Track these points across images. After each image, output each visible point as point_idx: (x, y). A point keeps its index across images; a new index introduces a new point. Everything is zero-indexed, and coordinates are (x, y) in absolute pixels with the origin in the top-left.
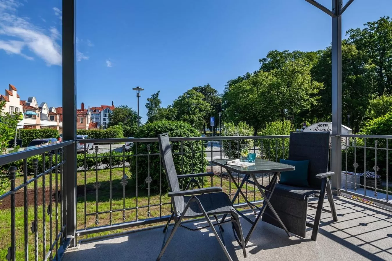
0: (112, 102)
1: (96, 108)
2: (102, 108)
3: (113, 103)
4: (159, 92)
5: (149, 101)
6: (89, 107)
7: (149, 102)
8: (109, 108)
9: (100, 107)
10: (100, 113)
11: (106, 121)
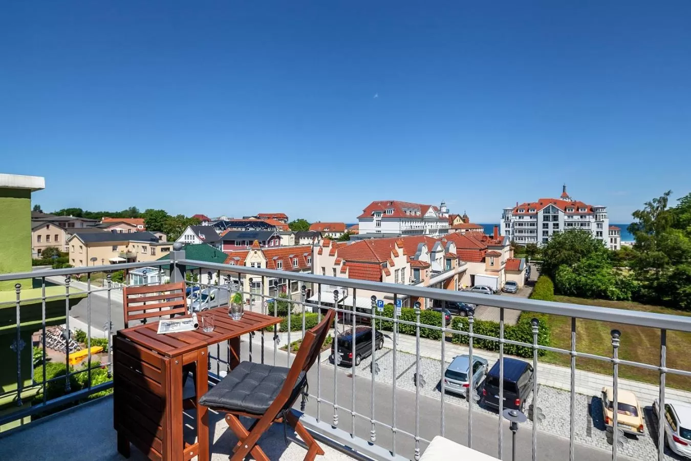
0: (564, 187)
1: (529, 205)
2: (541, 204)
3: (566, 188)
4: (668, 194)
5: (638, 216)
6: (517, 203)
7: (637, 220)
8: (555, 203)
9: (537, 202)
10: (537, 213)
11: (547, 228)
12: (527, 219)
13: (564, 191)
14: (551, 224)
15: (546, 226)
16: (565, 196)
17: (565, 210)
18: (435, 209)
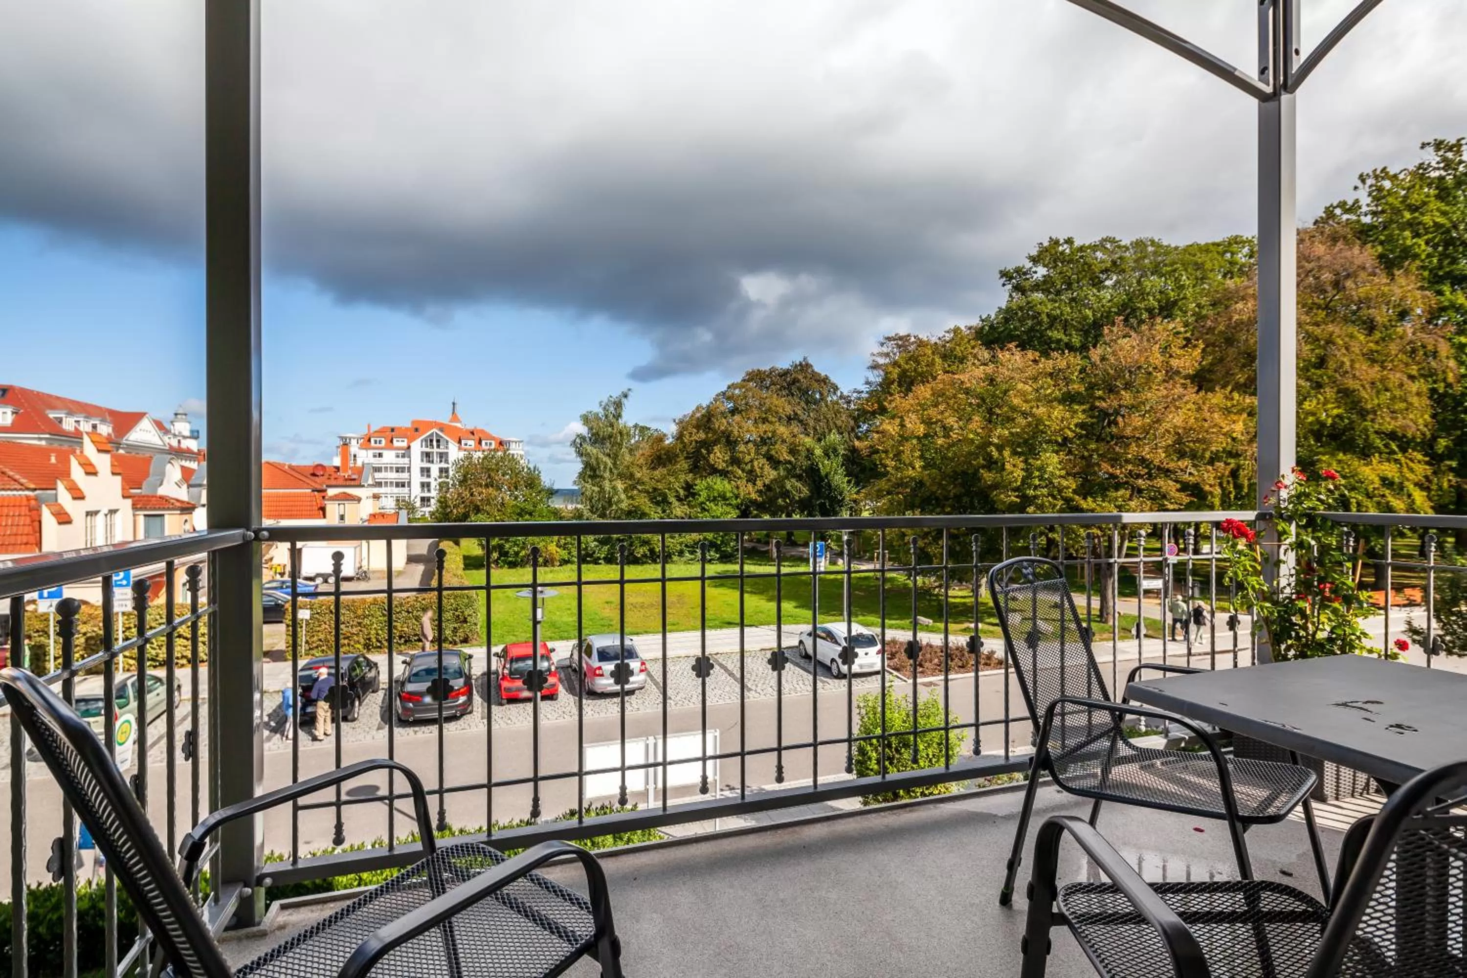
0: (453, 405)
1: (392, 430)
2: (417, 430)
3: (457, 407)
6: (369, 427)
8: (442, 430)
9: (409, 425)
10: (409, 447)
11: (429, 476)
12: (389, 457)
13: (453, 412)
14: (435, 469)
15: (426, 471)
16: (455, 418)
17: (460, 442)
18: (159, 425)
